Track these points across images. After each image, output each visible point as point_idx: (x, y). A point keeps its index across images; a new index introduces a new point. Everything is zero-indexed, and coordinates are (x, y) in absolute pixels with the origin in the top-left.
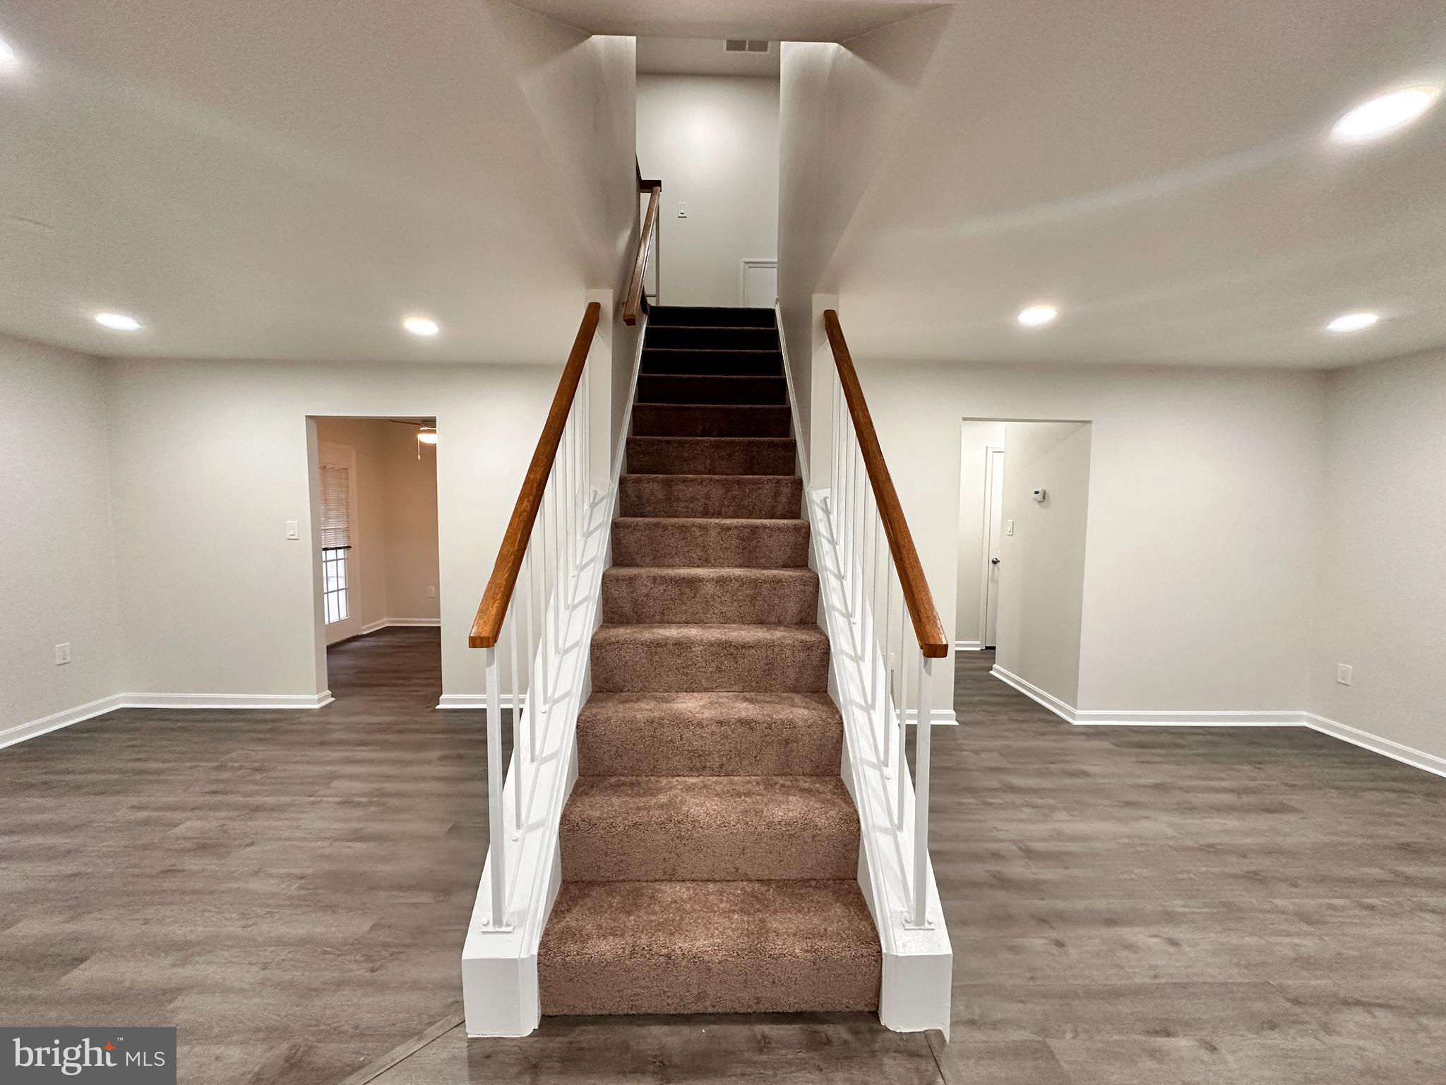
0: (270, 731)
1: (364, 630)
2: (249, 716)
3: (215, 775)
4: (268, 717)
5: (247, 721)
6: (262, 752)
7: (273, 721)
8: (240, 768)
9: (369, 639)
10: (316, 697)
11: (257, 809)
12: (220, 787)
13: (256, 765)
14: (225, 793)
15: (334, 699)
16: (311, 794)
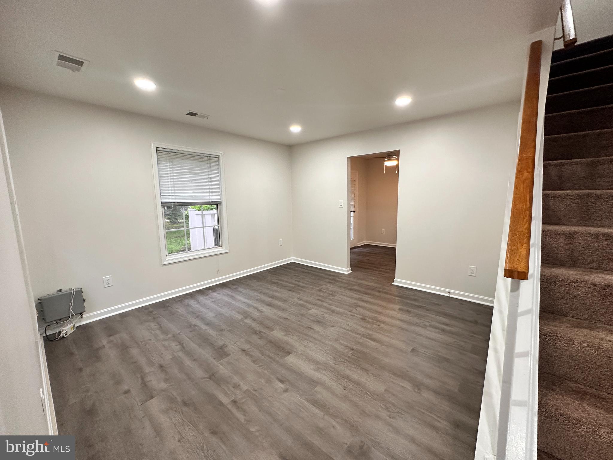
0: (333, 279)
1: (358, 245)
2: (326, 272)
3: (319, 293)
4: (332, 274)
5: (325, 274)
6: (331, 288)
7: (333, 276)
8: (326, 292)
9: (360, 248)
10: (346, 269)
11: (333, 311)
12: (320, 298)
13: (331, 292)
14: (322, 301)
15: (352, 271)
16: (350, 311)
